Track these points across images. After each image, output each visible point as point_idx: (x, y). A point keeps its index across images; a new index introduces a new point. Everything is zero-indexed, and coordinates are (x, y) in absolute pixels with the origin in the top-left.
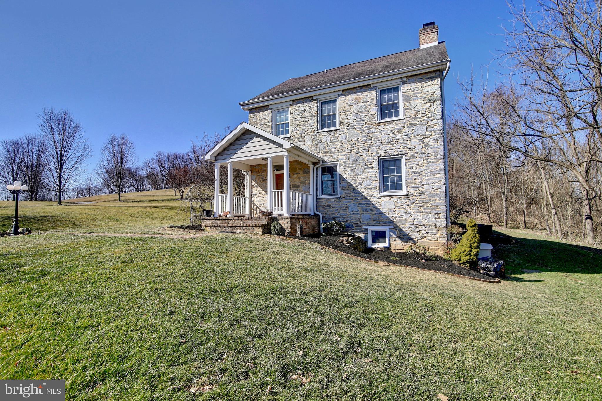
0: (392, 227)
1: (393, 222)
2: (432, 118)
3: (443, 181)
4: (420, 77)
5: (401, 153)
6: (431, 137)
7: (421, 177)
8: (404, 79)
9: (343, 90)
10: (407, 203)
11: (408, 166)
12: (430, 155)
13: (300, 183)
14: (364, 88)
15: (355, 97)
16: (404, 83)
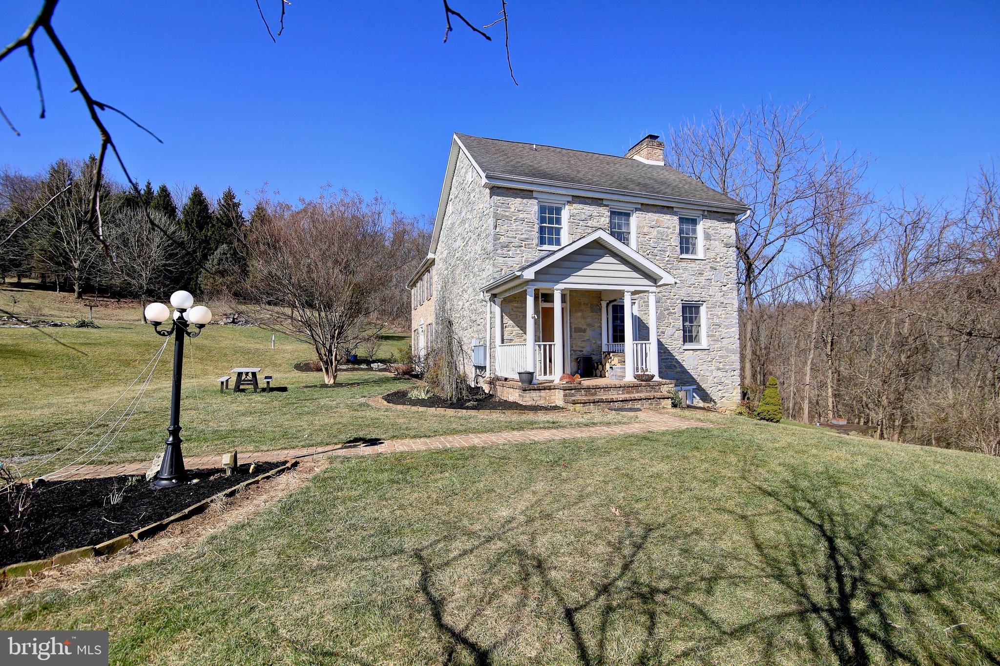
0: (695, 387)
1: (696, 381)
2: (728, 265)
3: (737, 336)
4: (718, 215)
5: (702, 299)
6: (728, 286)
7: (720, 329)
8: (706, 213)
9: (642, 204)
10: (709, 359)
11: (709, 316)
12: (727, 306)
13: (587, 325)
14: (665, 209)
15: (656, 218)
16: (704, 217)
